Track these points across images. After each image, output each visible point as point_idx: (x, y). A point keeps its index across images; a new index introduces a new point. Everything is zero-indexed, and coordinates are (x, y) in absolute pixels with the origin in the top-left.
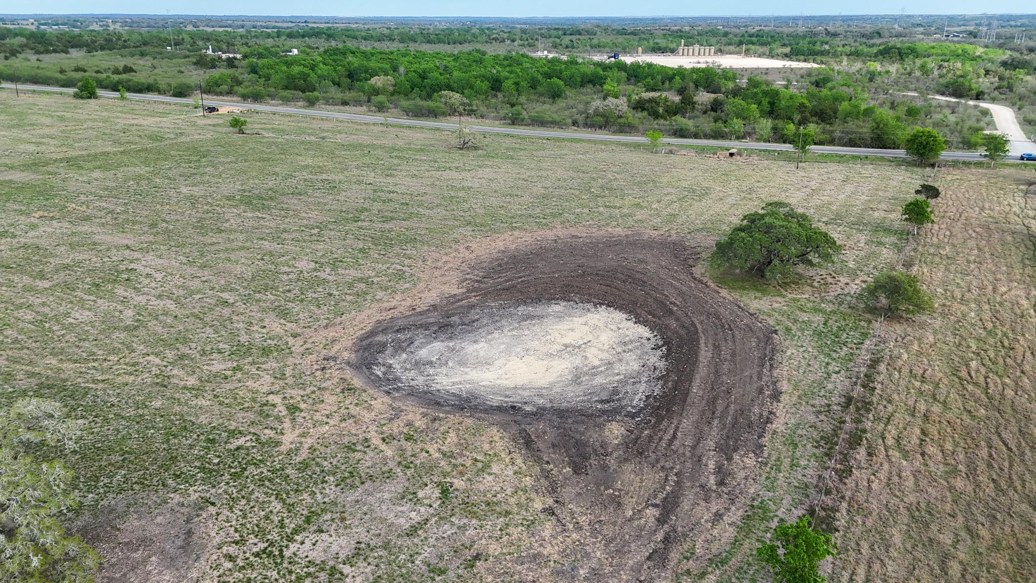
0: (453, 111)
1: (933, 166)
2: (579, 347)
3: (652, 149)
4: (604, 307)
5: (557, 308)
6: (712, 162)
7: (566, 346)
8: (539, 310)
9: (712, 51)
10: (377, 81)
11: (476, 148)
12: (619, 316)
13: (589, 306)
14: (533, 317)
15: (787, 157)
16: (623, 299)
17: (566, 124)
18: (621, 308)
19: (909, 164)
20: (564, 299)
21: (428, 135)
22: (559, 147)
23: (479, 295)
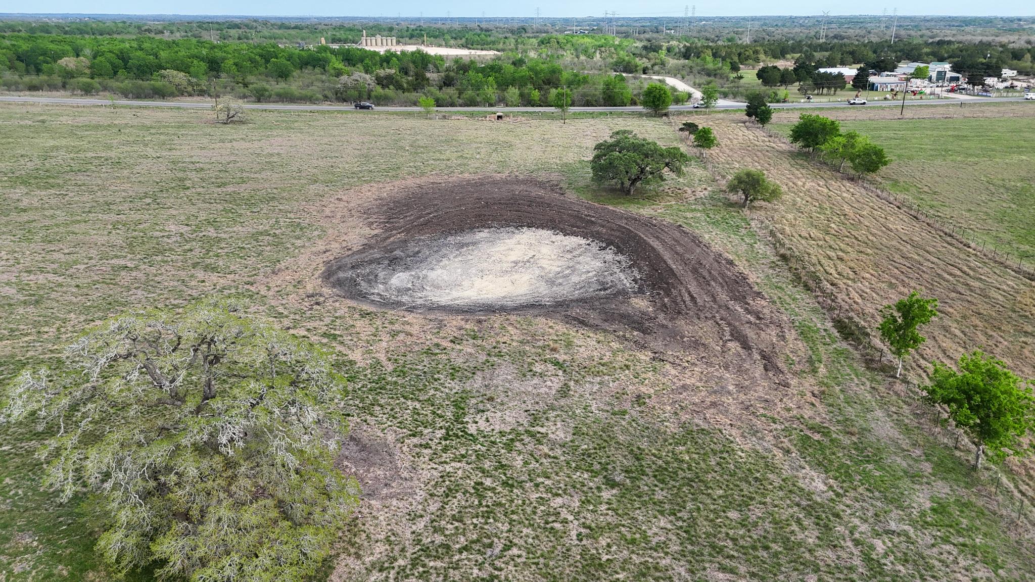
0: (181, 92)
1: (666, 115)
2: (528, 261)
3: (426, 116)
4: (525, 228)
5: (484, 234)
6: (487, 123)
7: (516, 263)
8: (467, 238)
9: (394, 41)
10: (69, 62)
11: (242, 122)
12: (546, 233)
13: (512, 229)
14: (467, 245)
15: (551, 117)
16: (539, 220)
17: (317, 99)
18: (542, 226)
19: (648, 116)
20: (483, 226)
21: (175, 113)
22: (331, 118)
23: (402, 232)
